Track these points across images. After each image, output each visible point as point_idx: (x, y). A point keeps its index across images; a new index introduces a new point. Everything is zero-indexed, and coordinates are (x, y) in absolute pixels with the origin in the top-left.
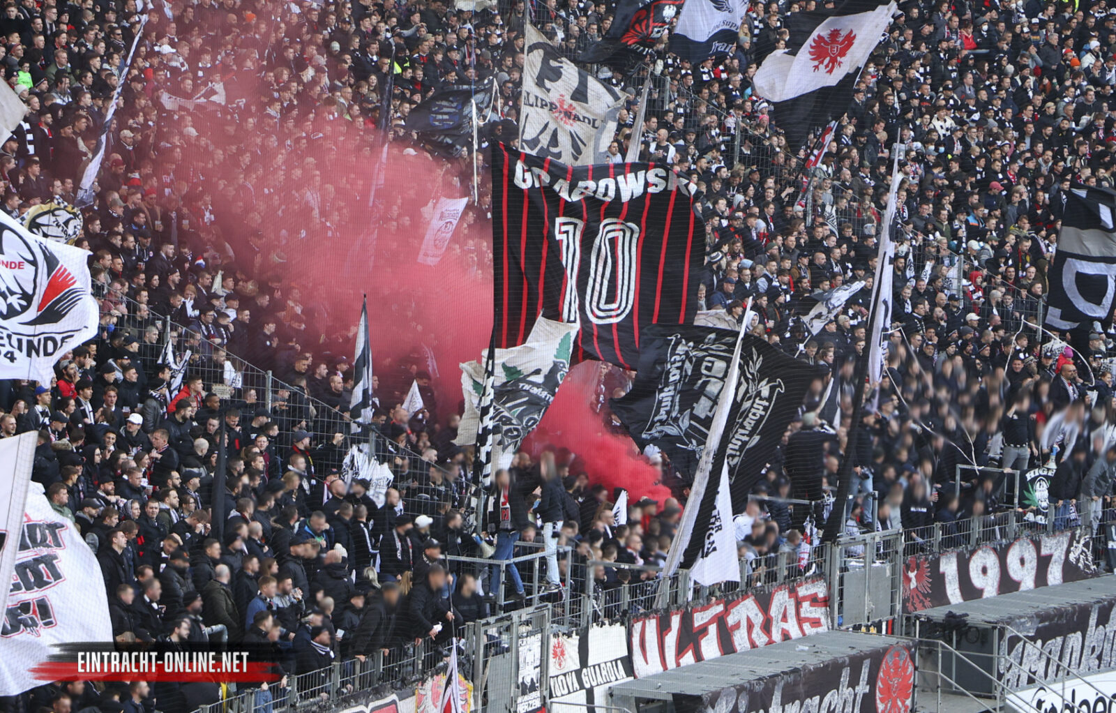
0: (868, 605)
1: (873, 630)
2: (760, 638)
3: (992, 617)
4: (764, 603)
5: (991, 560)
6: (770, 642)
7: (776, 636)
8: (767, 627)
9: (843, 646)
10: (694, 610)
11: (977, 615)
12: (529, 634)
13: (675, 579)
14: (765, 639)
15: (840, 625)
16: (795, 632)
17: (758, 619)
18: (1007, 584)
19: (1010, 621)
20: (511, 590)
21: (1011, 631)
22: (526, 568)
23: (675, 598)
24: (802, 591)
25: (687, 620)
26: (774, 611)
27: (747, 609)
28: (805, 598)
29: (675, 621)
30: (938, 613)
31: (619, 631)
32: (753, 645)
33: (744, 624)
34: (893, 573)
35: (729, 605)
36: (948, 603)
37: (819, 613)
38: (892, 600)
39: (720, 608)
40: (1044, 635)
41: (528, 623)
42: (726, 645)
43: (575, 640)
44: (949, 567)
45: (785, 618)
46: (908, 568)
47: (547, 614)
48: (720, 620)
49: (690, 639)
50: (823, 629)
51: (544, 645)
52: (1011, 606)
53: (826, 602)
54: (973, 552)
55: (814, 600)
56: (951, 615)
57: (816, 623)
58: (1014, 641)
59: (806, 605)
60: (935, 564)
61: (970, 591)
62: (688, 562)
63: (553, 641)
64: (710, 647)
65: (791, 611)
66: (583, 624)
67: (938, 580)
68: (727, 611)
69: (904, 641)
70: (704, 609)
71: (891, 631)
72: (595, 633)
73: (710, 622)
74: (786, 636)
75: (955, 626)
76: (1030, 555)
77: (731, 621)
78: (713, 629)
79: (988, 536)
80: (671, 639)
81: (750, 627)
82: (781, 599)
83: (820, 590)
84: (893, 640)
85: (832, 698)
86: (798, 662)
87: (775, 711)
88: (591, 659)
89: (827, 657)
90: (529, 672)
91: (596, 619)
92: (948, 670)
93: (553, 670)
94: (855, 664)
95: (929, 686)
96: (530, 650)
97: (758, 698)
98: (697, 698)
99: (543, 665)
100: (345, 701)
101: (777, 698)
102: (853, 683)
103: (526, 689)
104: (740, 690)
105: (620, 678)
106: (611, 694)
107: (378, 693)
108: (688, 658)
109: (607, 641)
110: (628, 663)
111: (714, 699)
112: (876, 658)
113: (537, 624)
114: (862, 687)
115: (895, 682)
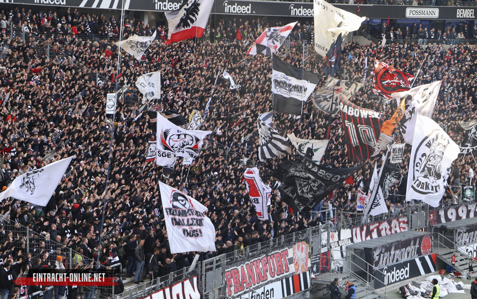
0: (419, 223)
1: (420, 230)
2: (389, 233)
3: (453, 226)
4: (390, 223)
5: (454, 211)
6: (392, 234)
7: (393, 232)
8: (390, 229)
9: (411, 235)
10: (370, 225)
11: (450, 226)
12: (324, 231)
14: (390, 233)
15: (411, 228)
16: (398, 231)
17: (388, 227)
18: (458, 218)
19: (459, 227)
21: (459, 230)
22: (324, 214)
23: (365, 222)
24: (400, 220)
25: (368, 228)
26: (392, 225)
27: (385, 225)
28: (401, 222)
29: (365, 228)
30: (439, 226)
31: (349, 231)
32: (387, 234)
33: (384, 229)
34: (426, 214)
35: (380, 223)
36: (441, 223)
37: (405, 226)
38: (426, 222)
39: (378, 224)
40: (468, 231)
41: (324, 228)
42: (379, 234)
43: (337, 233)
44: (442, 213)
45: (396, 227)
46: (430, 213)
47: (329, 226)
48: (378, 228)
49: (369, 233)
50: (406, 230)
51: (328, 234)
52: (459, 223)
53: (407, 223)
54: (448, 209)
55: (404, 222)
56: (442, 226)
57: (404, 228)
58: (460, 233)
59: (402, 223)
60: (438, 212)
61: (447, 219)
63: (331, 233)
64: (375, 235)
65: (398, 225)
66: (339, 228)
67: (439, 217)
68: (379, 225)
69: (429, 233)
70: (373, 225)
71: (426, 230)
72: (342, 231)
73: (375, 228)
74: (396, 232)
75: (443, 229)
76: (465, 210)
77: (380, 228)
78: (375, 230)
80: (364, 233)
81: (386, 229)
82: (394, 222)
83: (405, 219)
84: (426, 233)
85: (409, 249)
86: (399, 239)
87: (392, 252)
88: (341, 239)
89: (407, 238)
90: (324, 242)
91: (344, 228)
92: (441, 241)
93: (331, 241)
94: (415, 239)
95: (436, 246)
96: (324, 236)
97: (388, 249)
98: (371, 249)
99: (328, 240)
100: (274, 249)
101: (393, 248)
102: (415, 245)
103: (323, 246)
104: (383, 246)
105: (350, 243)
106: (347, 248)
107: (283, 247)
108: (369, 238)
109: (346, 233)
110: (352, 239)
111: (375, 249)
112: (421, 238)
113: (326, 228)
114: (417, 246)
115: (426, 244)
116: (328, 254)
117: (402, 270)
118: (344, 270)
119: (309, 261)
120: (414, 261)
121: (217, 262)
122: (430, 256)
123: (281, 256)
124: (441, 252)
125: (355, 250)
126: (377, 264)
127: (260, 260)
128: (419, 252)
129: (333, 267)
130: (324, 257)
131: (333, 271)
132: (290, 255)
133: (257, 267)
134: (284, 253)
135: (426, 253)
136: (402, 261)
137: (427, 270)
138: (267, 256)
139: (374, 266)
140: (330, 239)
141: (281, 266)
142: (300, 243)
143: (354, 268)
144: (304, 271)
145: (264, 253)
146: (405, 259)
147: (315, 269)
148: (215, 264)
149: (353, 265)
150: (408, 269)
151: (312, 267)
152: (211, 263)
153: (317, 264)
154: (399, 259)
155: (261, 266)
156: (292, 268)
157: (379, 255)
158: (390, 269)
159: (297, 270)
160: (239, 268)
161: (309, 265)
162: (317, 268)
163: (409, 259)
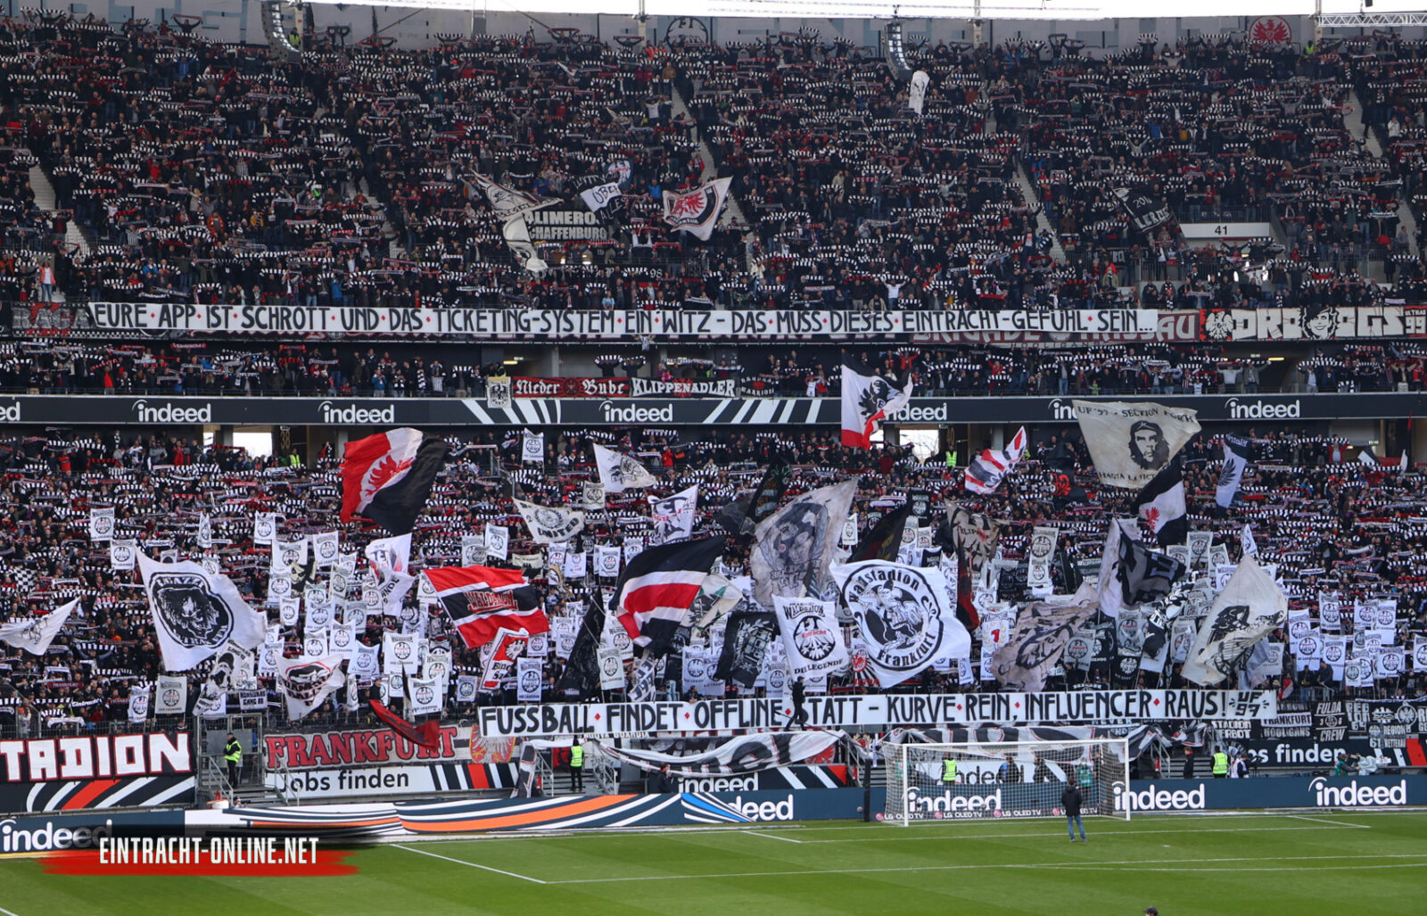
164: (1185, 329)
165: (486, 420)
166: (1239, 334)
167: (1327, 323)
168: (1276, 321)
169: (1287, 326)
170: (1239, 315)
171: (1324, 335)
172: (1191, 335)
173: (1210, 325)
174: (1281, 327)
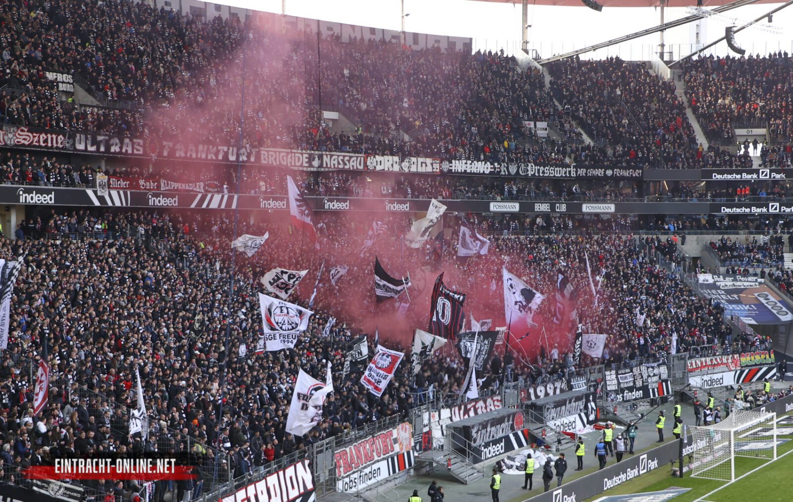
0: (511, 401)
1: (513, 408)
2: (484, 411)
3: (542, 402)
4: (485, 402)
5: (543, 389)
6: (487, 412)
7: (488, 410)
8: (486, 408)
9: (505, 412)
10: (467, 405)
11: (539, 403)
12: (426, 412)
13: (462, 397)
15: (505, 406)
16: (493, 409)
17: (484, 406)
18: (547, 394)
19: (547, 404)
20: (420, 401)
21: (547, 406)
23: (462, 401)
24: (495, 398)
25: (466, 407)
26: (488, 404)
27: (481, 404)
28: (495, 400)
29: (463, 407)
30: (529, 403)
31: (448, 410)
32: (483, 413)
33: (480, 407)
34: (518, 393)
35: (476, 403)
36: (532, 400)
37: (499, 404)
38: (518, 400)
39: (474, 404)
40: (556, 407)
41: (425, 409)
42: (476, 413)
43: (437, 413)
44: (532, 391)
45: (490, 406)
46: (521, 391)
47: (430, 406)
48: (474, 406)
49: (467, 412)
50: (500, 408)
51: (430, 414)
52: (548, 400)
53: (501, 401)
54: (538, 387)
55: (498, 400)
56: (532, 403)
57: (498, 406)
58: (548, 409)
59: (496, 402)
60: (528, 390)
61: (537, 396)
62: (466, 392)
63: (432, 413)
64: (472, 413)
65: (492, 404)
66: (439, 409)
67: (529, 394)
69: (521, 410)
70: (470, 404)
71: (517, 407)
72: (442, 411)
73: (472, 407)
74: (491, 410)
75: (533, 406)
76: (552, 387)
77: (477, 406)
78: (472, 409)
79: (543, 382)
80: (462, 412)
81: (482, 408)
82: (489, 401)
83: (499, 398)
84: (518, 410)
85: (503, 425)
86: (494, 417)
87: (489, 429)
88: (442, 418)
89: (501, 415)
90: (426, 422)
91: (443, 407)
92: (532, 417)
93: (432, 421)
94: (509, 416)
95: (527, 421)
96: (426, 416)
97: (484, 426)
98: (469, 427)
99: (429, 420)
100: (380, 431)
101: (489, 426)
102: (508, 421)
103: (425, 426)
104: (480, 424)
105: (449, 422)
106: (447, 426)
107: (388, 428)
108: (466, 416)
109: (445, 413)
110: (451, 418)
111: (473, 427)
112: (514, 414)
113: (428, 409)
114: (511, 422)
115: (519, 420)
116: (429, 433)
117: (498, 445)
118: (445, 448)
119: (412, 440)
120: (508, 436)
121: (327, 444)
122: (522, 432)
123: (386, 436)
124: (533, 427)
125: (455, 428)
126: (475, 441)
127: (367, 441)
128: (512, 428)
129: (434, 445)
130: (427, 436)
131: (435, 449)
132: (395, 436)
133: (365, 448)
134: (389, 434)
135: (519, 429)
136: (497, 437)
137: (520, 445)
138: (373, 437)
139: (472, 443)
140: (432, 419)
141: (386, 446)
142: (404, 424)
143: (454, 445)
144: (408, 450)
145: (370, 434)
146: (500, 435)
147: (418, 448)
148: (325, 446)
149: (452, 442)
150: (503, 444)
151: (415, 446)
152: (322, 445)
153: (420, 443)
154: (495, 436)
155: (368, 447)
156: (397, 448)
157: (477, 432)
158: (487, 445)
159: (402, 449)
160: (348, 449)
161: (413, 444)
162: (420, 446)
163: (504, 435)
164: (360, 165)
165: (97, 203)
166: (379, 168)
167: (407, 164)
168: (391, 162)
169: (394, 165)
170: (378, 158)
171: (406, 170)
172: (361, 167)
173: (368, 163)
174: (392, 165)
